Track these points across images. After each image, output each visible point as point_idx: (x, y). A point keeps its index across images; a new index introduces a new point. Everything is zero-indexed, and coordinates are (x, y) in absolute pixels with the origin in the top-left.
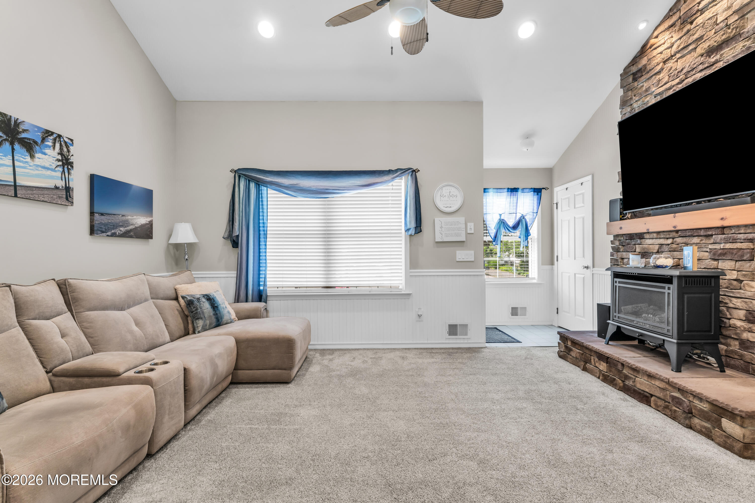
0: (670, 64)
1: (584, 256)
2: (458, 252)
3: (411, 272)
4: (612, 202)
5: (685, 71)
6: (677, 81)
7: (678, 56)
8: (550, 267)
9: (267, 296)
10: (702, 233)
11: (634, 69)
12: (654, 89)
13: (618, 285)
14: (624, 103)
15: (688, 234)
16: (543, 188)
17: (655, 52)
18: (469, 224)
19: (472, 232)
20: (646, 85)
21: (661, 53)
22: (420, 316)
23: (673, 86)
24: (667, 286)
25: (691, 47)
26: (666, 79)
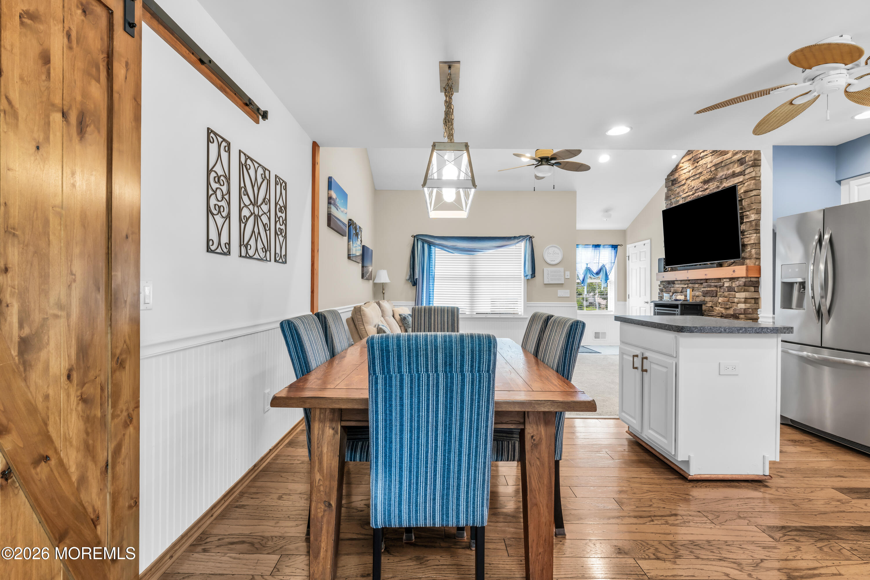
0: (689, 182)
1: (645, 295)
2: (559, 291)
3: (528, 304)
4: (660, 260)
5: (695, 188)
6: (691, 193)
7: (692, 178)
8: (624, 302)
10: (700, 282)
11: (672, 178)
12: (681, 194)
13: (658, 309)
14: (667, 198)
15: (694, 282)
16: (619, 245)
17: (682, 172)
18: (566, 272)
19: (569, 277)
20: (678, 190)
21: (685, 173)
23: (690, 195)
25: (698, 176)
26: (686, 190)
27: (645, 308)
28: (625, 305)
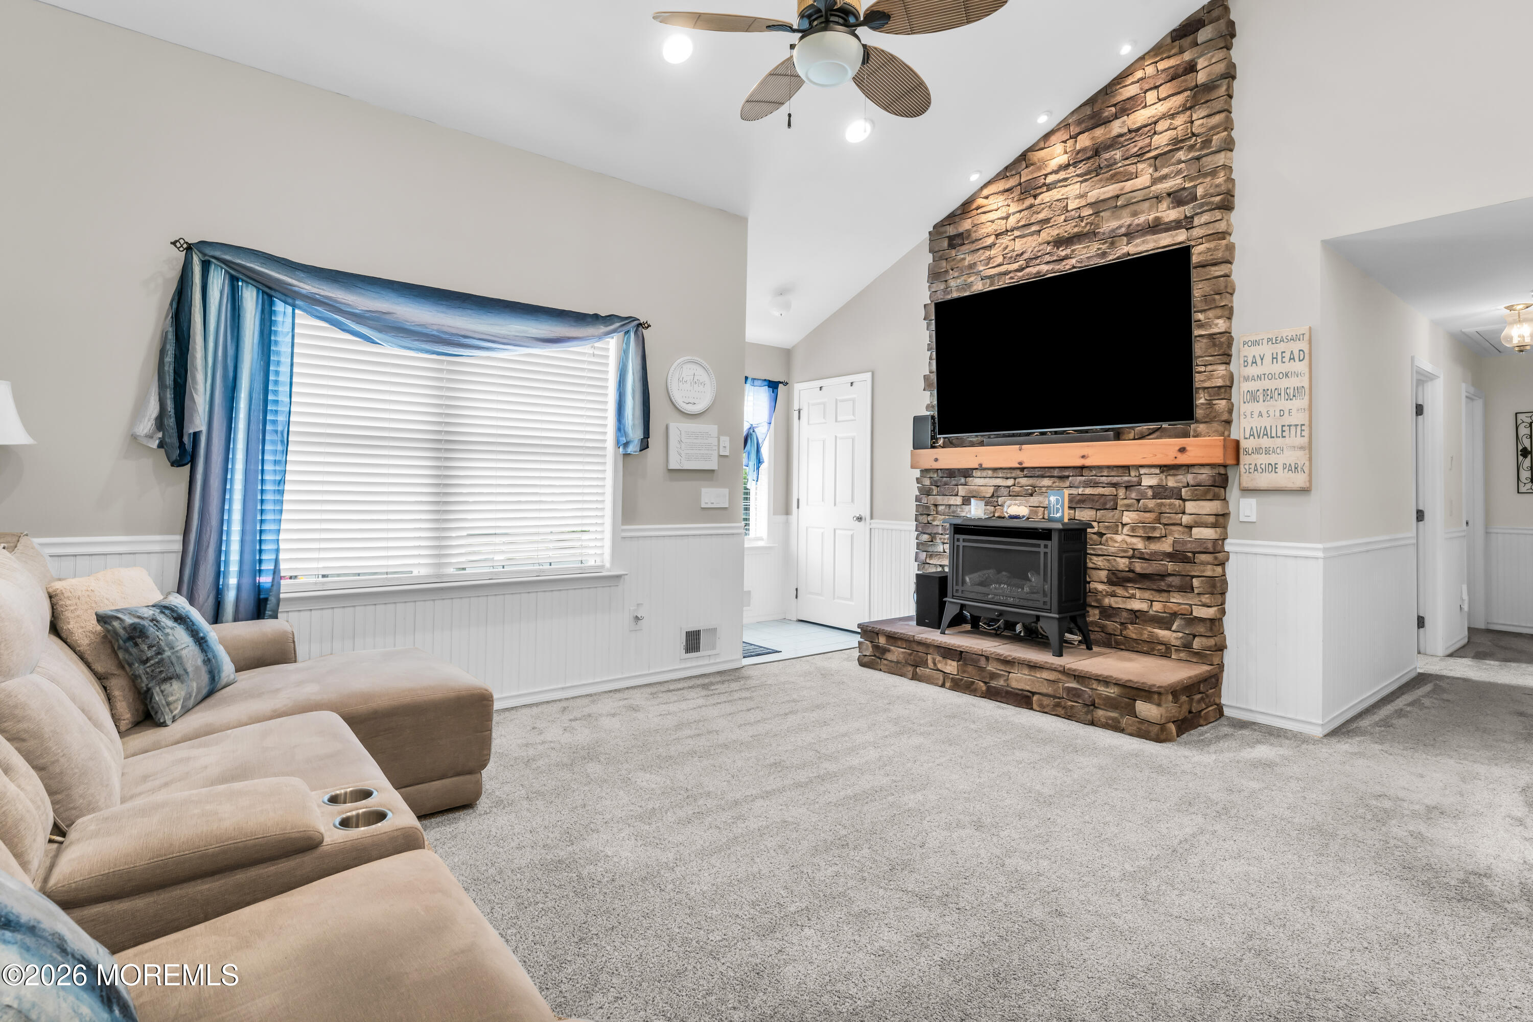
0: (1005, 240)
1: (853, 501)
2: (705, 491)
3: (623, 530)
4: (917, 420)
5: (1026, 256)
6: (1015, 266)
7: (1017, 233)
8: (784, 517)
9: (278, 600)
10: (1056, 473)
11: (951, 231)
12: (981, 268)
13: (961, 544)
14: (935, 275)
15: (1038, 473)
16: (782, 383)
17: (984, 218)
18: (722, 438)
19: (727, 453)
20: (969, 259)
21: (993, 222)
22: (637, 619)
23: (1010, 272)
24: (1042, 543)
25: (1034, 228)
26: (1000, 260)
27: (851, 532)
28: (787, 524)
